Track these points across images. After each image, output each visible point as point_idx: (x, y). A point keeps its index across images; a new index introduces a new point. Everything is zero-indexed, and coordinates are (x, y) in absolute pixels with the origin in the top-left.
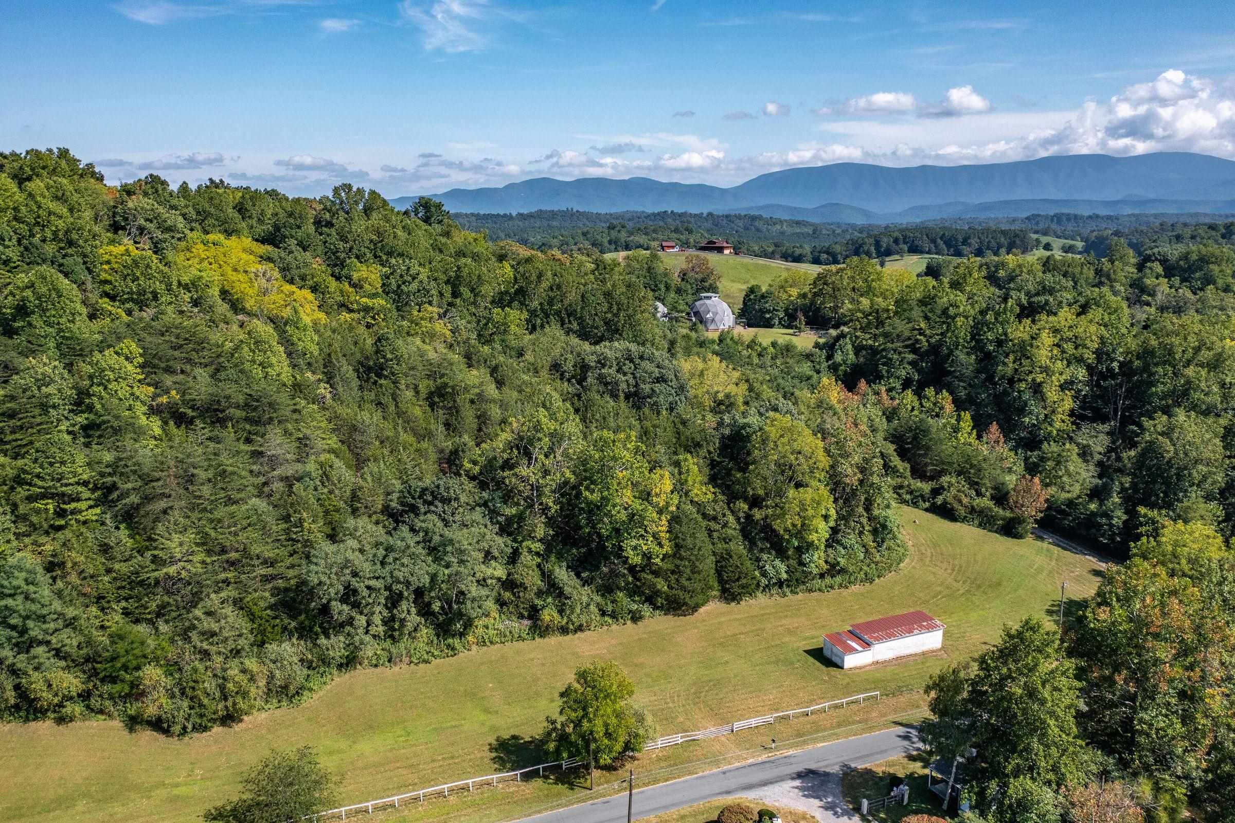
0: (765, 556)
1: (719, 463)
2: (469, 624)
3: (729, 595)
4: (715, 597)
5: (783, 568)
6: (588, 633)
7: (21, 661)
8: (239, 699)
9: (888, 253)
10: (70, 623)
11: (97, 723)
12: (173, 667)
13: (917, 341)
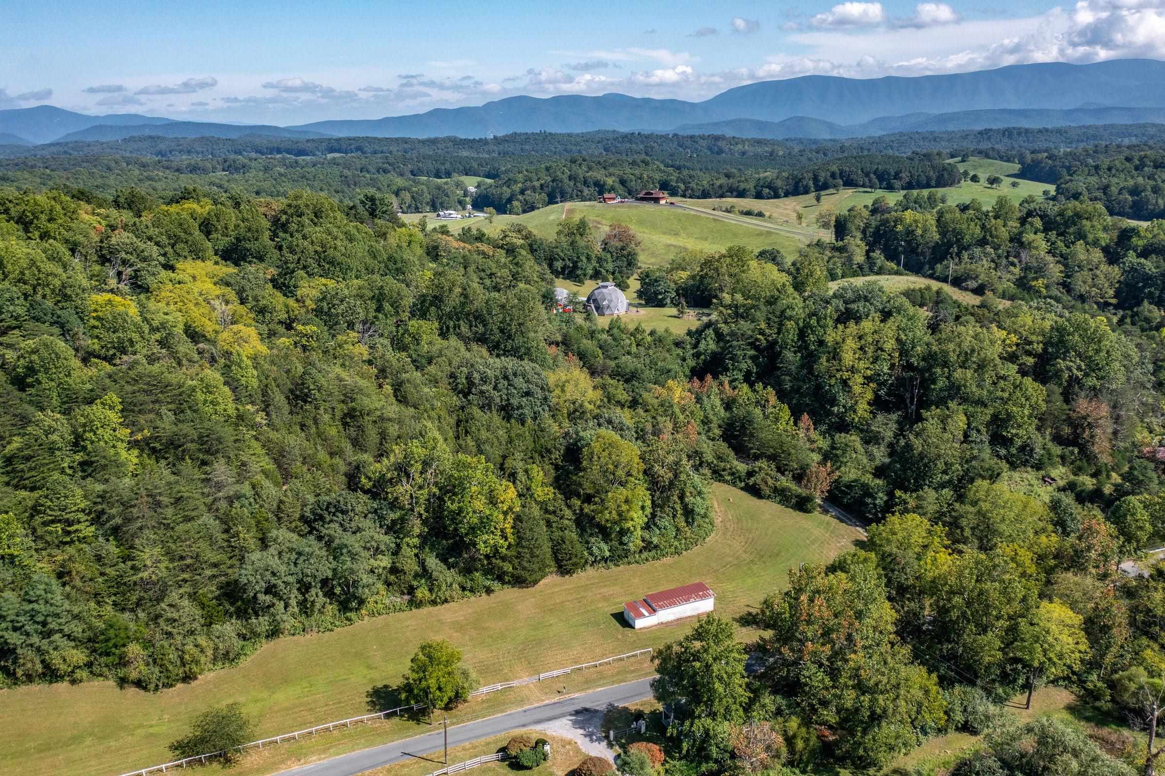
0: (593, 540)
1: (562, 467)
2: (362, 602)
3: (564, 570)
4: (551, 573)
5: (605, 547)
6: (452, 604)
7: (44, 644)
8: (194, 666)
9: (825, 187)
10: (76, 617)
11: (98, 683)
12: (148, 644)
13: (757, 340)
